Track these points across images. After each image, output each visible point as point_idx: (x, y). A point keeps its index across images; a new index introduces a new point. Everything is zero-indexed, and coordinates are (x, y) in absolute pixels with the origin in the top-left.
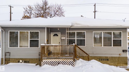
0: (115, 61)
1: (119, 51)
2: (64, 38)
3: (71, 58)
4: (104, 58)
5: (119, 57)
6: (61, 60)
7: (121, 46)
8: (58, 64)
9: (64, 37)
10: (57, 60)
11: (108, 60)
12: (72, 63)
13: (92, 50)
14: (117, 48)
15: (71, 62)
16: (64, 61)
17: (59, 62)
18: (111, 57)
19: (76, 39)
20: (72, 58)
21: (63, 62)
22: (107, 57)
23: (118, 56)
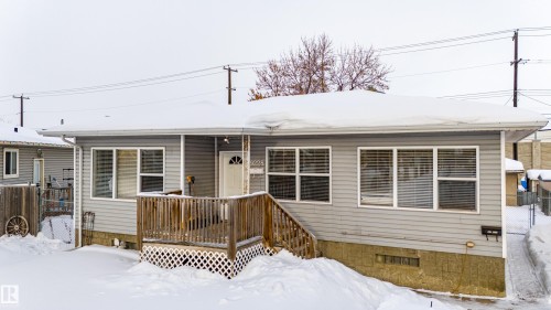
0: (445, 269)
1: (467, 232)
2: (260, 171)
3: (222, 245)
4: (403, 254)
5: (464, 257)
6: (192, 251)
7: (473, 207)
8: (184, 263)
9: (261, 166)
10: (181, 250)
11: (417, 262)
12: (226, 264)
13: (354, 219)
14: (458, 216)
15: (223, 260)
16: (202, 254)
17: (187, 257)
18: (431, 252)
19: (297, 174)
20: (226, 245)
21: (199, 258)
22: (415, 251)
23: (461, 250)
